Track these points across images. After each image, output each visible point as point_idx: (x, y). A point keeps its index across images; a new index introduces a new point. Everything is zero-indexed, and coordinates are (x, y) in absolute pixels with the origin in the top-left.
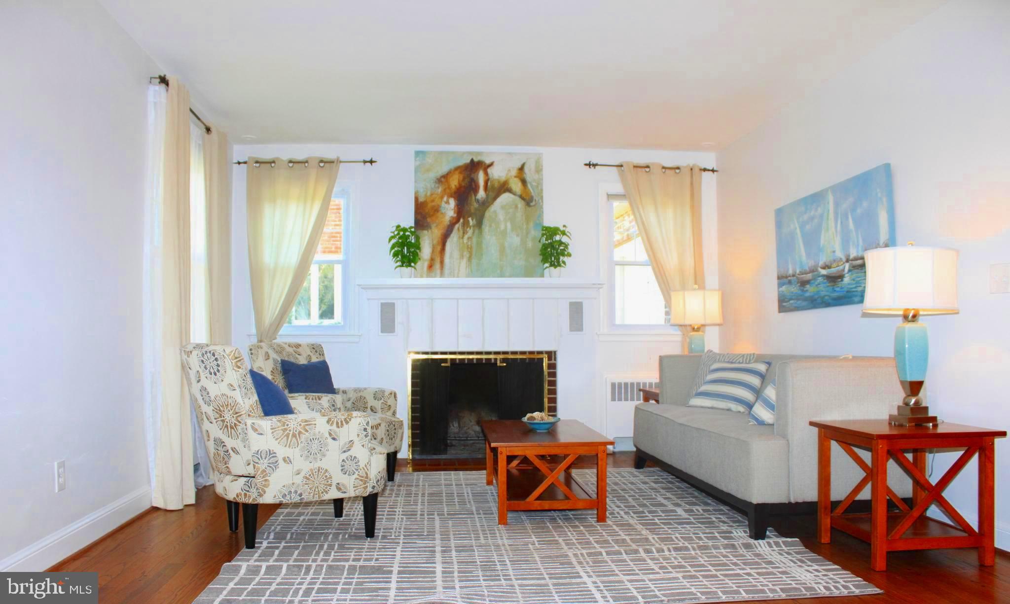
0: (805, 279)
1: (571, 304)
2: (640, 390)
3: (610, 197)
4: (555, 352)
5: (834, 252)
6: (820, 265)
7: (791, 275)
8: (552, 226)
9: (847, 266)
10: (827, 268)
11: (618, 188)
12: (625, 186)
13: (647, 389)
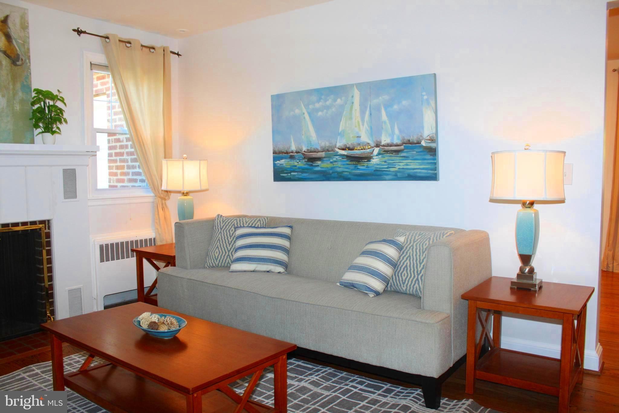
0: (314, 156)
1: (65, 171)
2: (133, 251)
3: (92, 65)
4: (49, 221)
5: (359, 137)
6: (337, 146)
7: (294, 151)
8: (44, 90)
9: (376, 150)
10: (347, 149)
11: (101, 59)
12: (108, 57)
13: (139, 249)
